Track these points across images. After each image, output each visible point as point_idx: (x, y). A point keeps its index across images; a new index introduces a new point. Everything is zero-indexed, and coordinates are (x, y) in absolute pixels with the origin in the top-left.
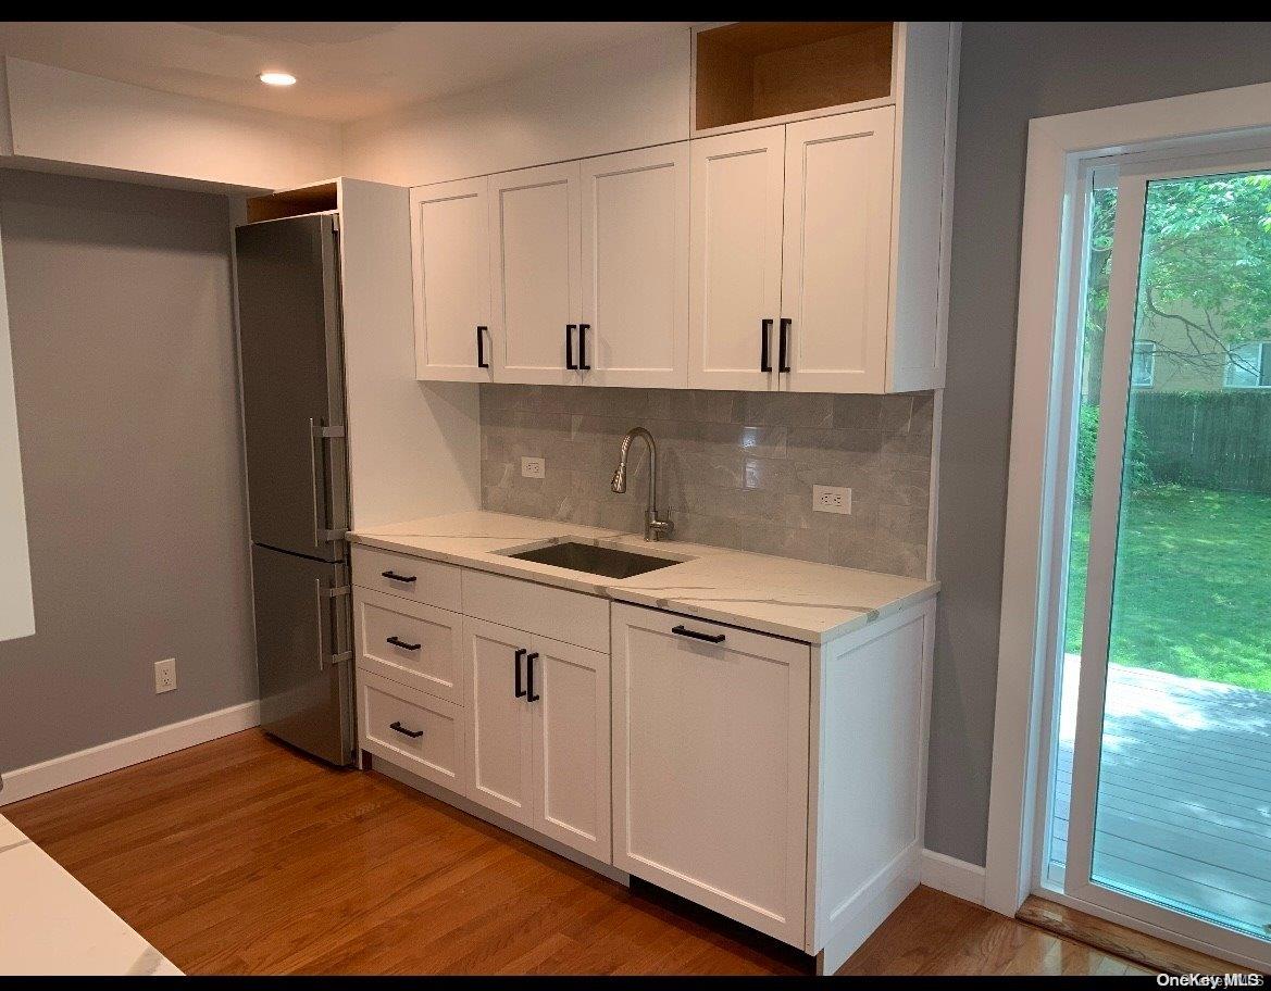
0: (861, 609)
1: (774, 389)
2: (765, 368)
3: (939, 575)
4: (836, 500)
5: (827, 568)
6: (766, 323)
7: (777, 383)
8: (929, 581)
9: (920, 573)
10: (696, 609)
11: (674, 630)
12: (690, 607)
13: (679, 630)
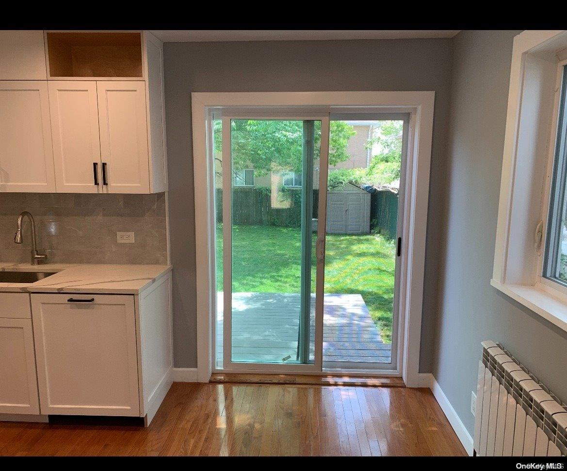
0: (149, 279)
1: (101, 192)
2: (96, 183)
3: (172, 263)
4: (127, 238)
5: (126, 266)
6: (95, 165)
7: (102, 190)
8: (169, 265)
9: (165, 263)
10: (79, 289)
11: (68, 301)
12: (75, 289)
13: (71, 300)
